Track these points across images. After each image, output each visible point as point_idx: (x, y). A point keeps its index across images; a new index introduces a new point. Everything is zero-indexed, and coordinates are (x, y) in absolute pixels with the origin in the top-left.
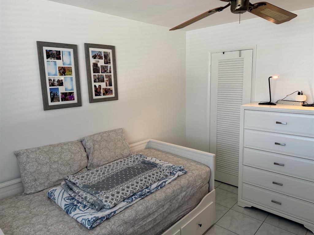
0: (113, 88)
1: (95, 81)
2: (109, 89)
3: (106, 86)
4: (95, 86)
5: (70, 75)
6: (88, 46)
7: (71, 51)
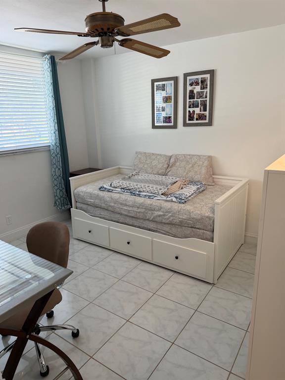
0: (207, 113)
1: (189, 107)
2: (203, 114)
3: (200, 111)
4: (189, 111)
5: (171, 102)
6: (186, 75)
7: (172, 82)
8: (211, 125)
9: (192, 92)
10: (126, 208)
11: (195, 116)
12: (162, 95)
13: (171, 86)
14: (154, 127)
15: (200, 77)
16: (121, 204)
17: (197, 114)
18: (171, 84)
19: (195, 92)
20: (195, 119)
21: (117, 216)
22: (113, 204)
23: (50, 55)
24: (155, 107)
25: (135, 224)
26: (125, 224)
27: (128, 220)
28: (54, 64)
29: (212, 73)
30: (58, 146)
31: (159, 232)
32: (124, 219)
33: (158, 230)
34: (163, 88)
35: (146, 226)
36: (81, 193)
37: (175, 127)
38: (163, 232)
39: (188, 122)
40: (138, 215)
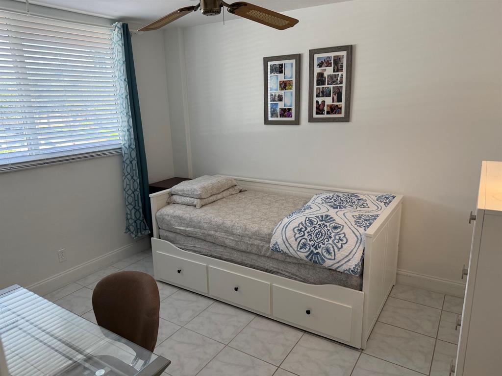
2: (337, 106)
3: (333, 102)
4: (317, 102)
5: (291, 89)
6: (312, 53)
7: (293, 61)
8: (348, 121)
9: (321, 75)
10: (232, 238)
11: (326, 109)
12: (279, 80)
14: (267, 122)
16: (226, 232)
18: (292, 64)
20: (326, 112)
23: (121, 23)
25: (246, 262)
26: (231, 261)
27: (236, 256)
28: (127, 35)
29: (350, 49)
30: (133, 149)
31: (281, 274)
32: (229, 254)
33: (280, 271)
35: (262, 265)
38: (287, 274)
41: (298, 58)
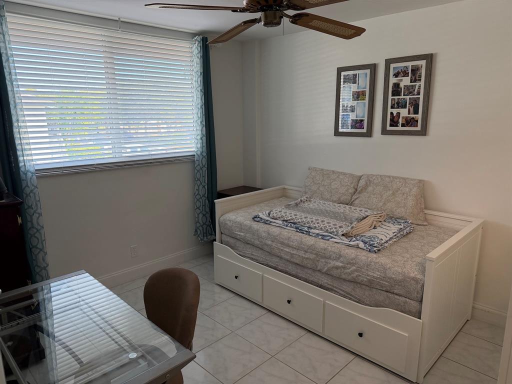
0: (419, 117)
1: (392, 107)
2: (413, 118)
3: (409, 114)
4: (392, 113)
5: (364, 100)
6: (388, 62)
7: (368, 71)
8: (425, 135)
9: (397, 86)
10: (287, 250)
11: (400, 121)
12: (352, 90)
13: (366, 76)
14: (337, 133)
15: (410, 64)
16: (282, 243)
17: (403, 117)
18: (366, 74)
19: (402, 85)
20: (400, 124)
21: (275, 260)
22: (270, 243)
23: (201, 37)
24: (341, 106)
25: (300, 275)
26: (286, 273)
27: (290, 268)
28: (206, 47)
29: (430, 58)
30: (205, 157)
31: (336, 292)
32: (284, 265)
33: (334, 289)
34: (354, 79)
35: (316, 280)
36: (228, 222)
37: (369, 134)
38: (342, 292)
39: (389, 128)
40: (305, 262)
41: (373, 68)
